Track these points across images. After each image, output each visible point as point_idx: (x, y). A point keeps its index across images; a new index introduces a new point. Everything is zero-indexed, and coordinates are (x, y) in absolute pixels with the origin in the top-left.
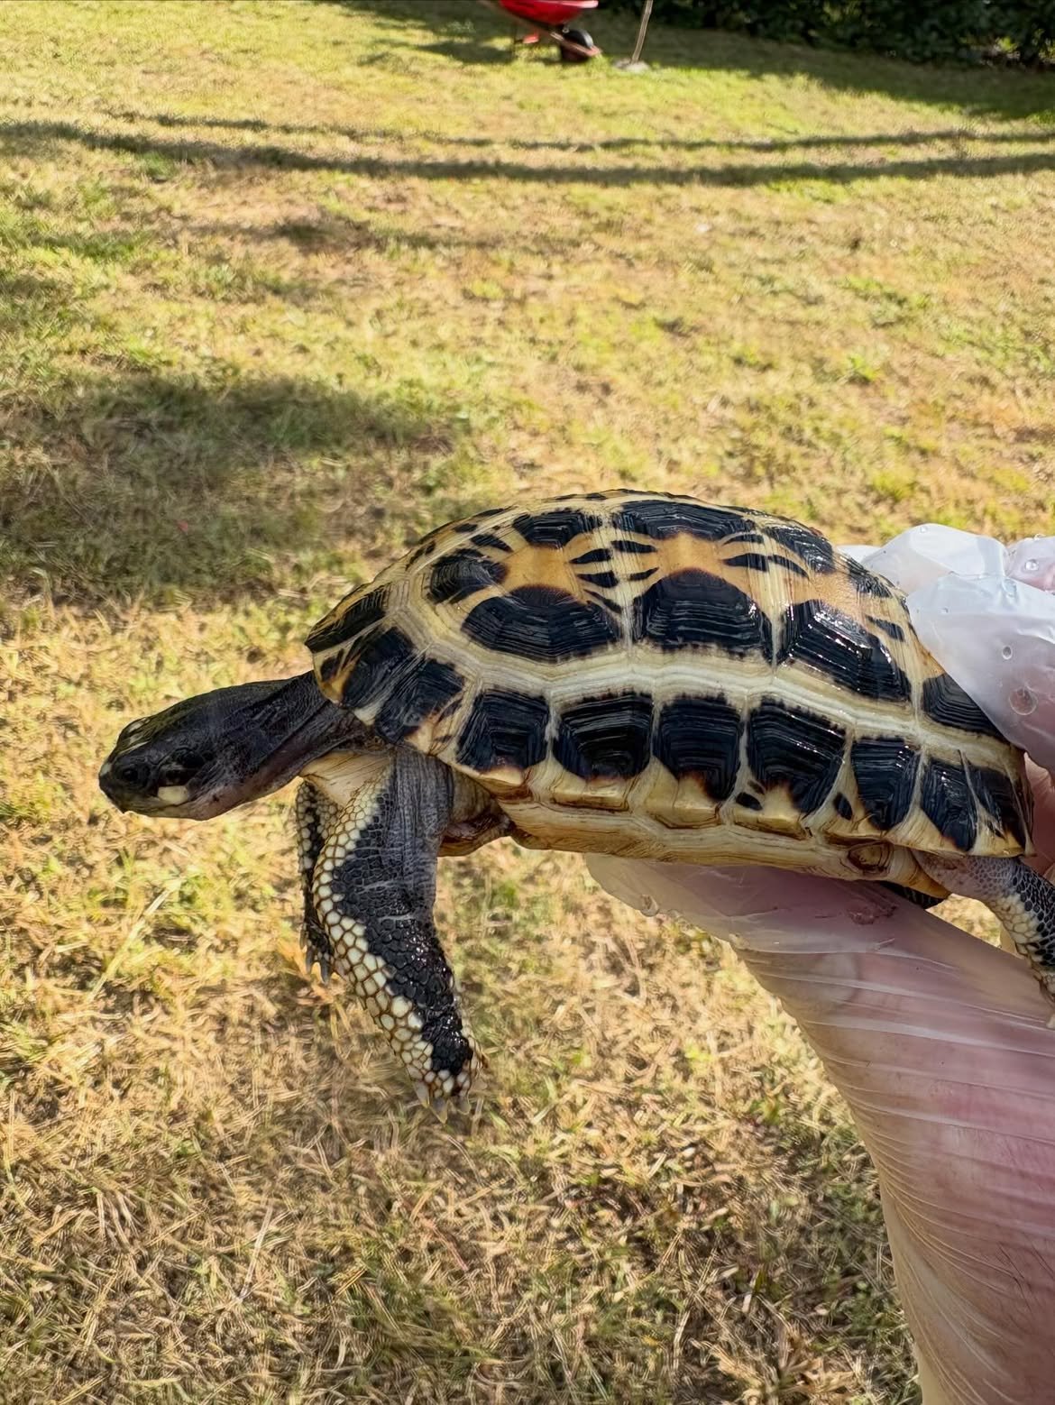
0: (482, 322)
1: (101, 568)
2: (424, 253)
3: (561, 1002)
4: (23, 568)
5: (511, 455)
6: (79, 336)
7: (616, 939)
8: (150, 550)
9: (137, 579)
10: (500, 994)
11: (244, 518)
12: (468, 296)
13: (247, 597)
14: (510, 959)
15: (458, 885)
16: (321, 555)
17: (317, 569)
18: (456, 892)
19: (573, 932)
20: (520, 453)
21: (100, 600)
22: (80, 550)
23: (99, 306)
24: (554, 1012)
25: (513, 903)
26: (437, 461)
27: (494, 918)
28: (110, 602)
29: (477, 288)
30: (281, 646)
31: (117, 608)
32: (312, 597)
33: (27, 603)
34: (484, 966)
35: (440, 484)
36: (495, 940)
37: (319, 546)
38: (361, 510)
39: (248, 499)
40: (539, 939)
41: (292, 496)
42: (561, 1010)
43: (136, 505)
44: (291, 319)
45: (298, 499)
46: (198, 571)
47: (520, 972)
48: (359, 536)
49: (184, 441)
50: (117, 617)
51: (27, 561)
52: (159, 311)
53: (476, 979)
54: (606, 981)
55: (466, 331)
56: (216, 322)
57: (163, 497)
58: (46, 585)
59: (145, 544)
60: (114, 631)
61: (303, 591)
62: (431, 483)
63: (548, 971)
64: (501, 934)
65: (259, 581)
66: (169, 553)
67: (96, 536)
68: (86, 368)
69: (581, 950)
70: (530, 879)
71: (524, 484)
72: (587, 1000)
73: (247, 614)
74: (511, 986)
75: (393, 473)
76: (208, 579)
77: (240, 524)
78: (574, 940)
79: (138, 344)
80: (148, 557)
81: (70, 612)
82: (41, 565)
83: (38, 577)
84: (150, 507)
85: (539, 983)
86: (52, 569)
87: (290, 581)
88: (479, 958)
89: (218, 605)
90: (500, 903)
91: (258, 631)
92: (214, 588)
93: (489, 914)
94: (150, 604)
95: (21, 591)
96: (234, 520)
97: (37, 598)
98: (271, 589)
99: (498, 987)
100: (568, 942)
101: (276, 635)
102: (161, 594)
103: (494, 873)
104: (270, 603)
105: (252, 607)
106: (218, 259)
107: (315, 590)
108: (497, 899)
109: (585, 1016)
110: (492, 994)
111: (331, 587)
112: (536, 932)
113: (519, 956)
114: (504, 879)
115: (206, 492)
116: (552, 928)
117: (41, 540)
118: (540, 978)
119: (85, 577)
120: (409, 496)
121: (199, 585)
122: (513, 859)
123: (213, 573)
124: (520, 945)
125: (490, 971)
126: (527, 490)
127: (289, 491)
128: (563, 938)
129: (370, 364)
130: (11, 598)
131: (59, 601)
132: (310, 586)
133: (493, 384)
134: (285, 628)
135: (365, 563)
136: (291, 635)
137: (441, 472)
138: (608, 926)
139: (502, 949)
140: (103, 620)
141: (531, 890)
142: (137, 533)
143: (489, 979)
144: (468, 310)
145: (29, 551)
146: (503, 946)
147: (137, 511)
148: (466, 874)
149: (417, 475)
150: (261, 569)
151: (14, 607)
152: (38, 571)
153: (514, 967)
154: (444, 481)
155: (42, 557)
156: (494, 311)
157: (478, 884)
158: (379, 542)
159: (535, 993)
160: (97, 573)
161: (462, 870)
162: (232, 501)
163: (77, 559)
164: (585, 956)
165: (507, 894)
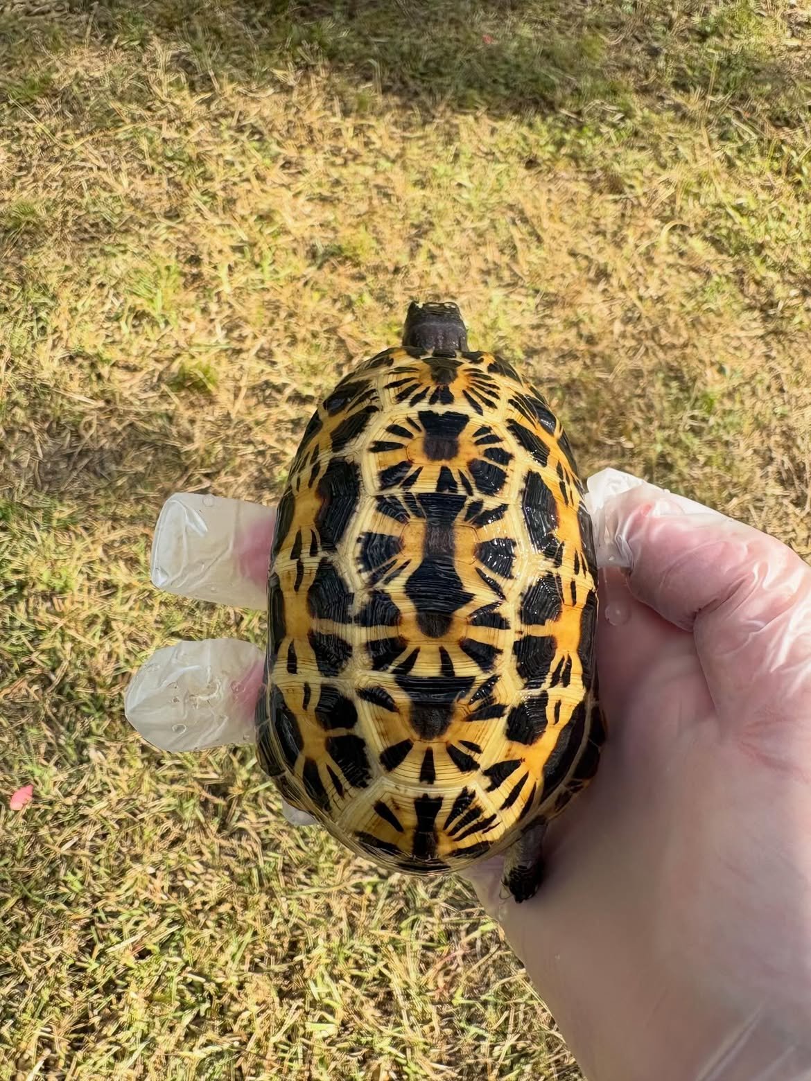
1: (420, 66)
3: (735, 495)
4: (362, 58)
5: (789, 11)
7: (792, 459)
8: (460, 56)
9: (447, 80)
10: (687, 477)
11: (538, 40)
13: (532, 111)
14: (700, 453)
15: (666, 385)
16: (599, 82)
17: (593, 96)
18: (663, 390)
19: (757, 444)
20: (800, 12)
21: (416, 94)
22: (406, 48)
24: (728, 501)
25: (710, 411)
27: (693, 417)
28: (424, 97)
30: (554, 159)
31: (429, 103)
32: (588, 121)
33: (362, 87)
34: (678, 453)
35: (716, 32)
36: (690, 435)
37: (595, 74)
38: (638, 47)
39: (542, 23)
40: (727, 444)
41: (580, 26)
42: (735, 501)
43: (452, 15)
45: (585, 29)
46: (495, 81)
47: (705, 464)
48: (633, 71)
50: (427, 110)
51: (365, 51)
53: (669, 460)
54: (779, 490)
57: (474, 11)
58: (378, 74)
59: (456, 51)
60: (425, 123)
61: (579, 113)
62: (708, 29)
63: (729, 469)
64: (696, 432)
65: (544, 98)
66: (474, 62)
67: (418, 37)
69: (760, 461)
70: (730, 395)
71: (795, 42)
72: (760, 500)
73: (531, 125)
74: (697, 473)
75: (675, 15)
76: (503, 90)
77: (534, 44)
78: (756, 452)
80: (457, 63)
81: (395, 100)
82: (375, 57)
83: (371, 67)
84: (462, 18)
85: (719, 477)
86: (384, 62)
87: (569, 102)
88: (675, 445)
89: (508, 115)
90: (701, 407)
91: (537, 141)
92: (507, 99)
93: (689, 413)
94: (455, 105)
95: (357, 77)
96: (530, 40)
97: (370, 84)
98: (552, 107)
99: (686, 471)
100: (750, 452)
101: (551, 148)
102: (464, 98)
103: (699, 384)
104: (550, 120)
105: (538, 119)
107: (590, 115)
108: (699, 403)
109: (753, 511)
110: (680, 474)
111: (604, 112)
112: (726, 438)
113: (707, 451)
114: (709, 390)
115: (509, 12)
116: (739, 437)
117: (376, 35)
118: (721, 473)
119: (408, 72)
120: (686, 40)
121: (494, 94)
122: (717, 376)
123: (507, 86)
124: (710, 444)
125: (682, 458)
126: (799, 49)
127: (579, 20)
128: (748, 448)
130: (350, 82)
131: (386, 90)
132: (586, 110)
134: (560, 144)
135: (635, 97)
136: (564, 151)
137: (720, 20)
138: (788, 449)
139: (695, 443)
140: (417, 111)
141: (728, 405)
142: (450, 40)
143: (682, 465)
145: (367, 43)
146: (696, 441)
147: (451, 21)
148: (676, 378)
149: (697, 19)
150: (546, 89)
151: (351, 90)
152: (372, 61)
153: (702, 459)
154: (721, 29)
155: (376, 48)
157: (685, 389)
158: (652, 78)
159: (715, 483)
160: (416, 70)
161: (672, 374)
162: (530, 22)
163: (402, 55)
164: (762, 467)
165: (707, 402)
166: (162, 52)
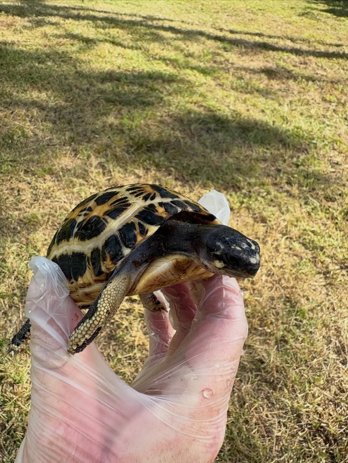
0: (328, 110)
1: (190, 172)
2: (310, 83)
3: (315, 357)
4: (168, 167)
5: (330, 158)
6: (195, 98)
7: (340, 342)
8: (205, 169)
9: (200, 177)
10: (294, 347)
11: (235, 164)
12: (324, 100)
13: (232, 190)
14: (300, 336)
15: (285, 304)
16: (257, 181)
17: (255, 186)
18: (284, 307)
19: (324, 334)
20: (334, 159)
21: (188, 181)
22: (185, 165)
23: (202, 90)
24: (312, 360)
25: (304, 317)
26: (302, 157)
27: (296, 320)
28: (191, 182)
29: (328, 97)
30: (240, 208)
31: (192, 185)
32: (253, 195)
33: (168, 178)
34: (290, 336)
35: (302, 164)
36: (295, 327)
37: (257, 178)
38: (273, 168)
39: (237, 158)
40: (311, 333)
41: (251, 159)
42: (315, 360)
43: (203, 154)
44: (261, 101)
45: (253, 161)
46: (218, 178)
47: (302, 342)
48: (271, 177)
49: (220, 135)
50: (192, 188)
51: (170, 165)
52: (220, 93)
53: (286, 338)
54: (335, 356)
55: (321, 112)
56: (237, 99)
57: (211, 153)
58: (174, 173)
59: (204, 166)
60: (190, 192)
61: (250, 192)
62: (299, 163)
63: (312, 345)
64: (298, 326)
65: (236, 185)
66: (210, 171)
67: (190, 161)
68: (195, 108)
69: (326, 341)
70: (312, 310)
71: (333, 170)
72: (326, 360)
73: (231, 195)
74: (298, 345)
75: (286, 158)
76: (221, 182)
77: (233, 165)
79: (212, 103)
80: (203, 171)
81: (179, 183)
82: (173, 167)
83: (171, 171)
84: (206, 155)
85: (309, 348)
86: (176, 169)
87: (246, 187)
88: (288, 332)
89: (222, 191)
90: (299, 315)
91: (233, 202)
92: (222, 185)
93: (295, 318)
94: (202, 186)
95: (166, 174)
96: (232, 164)
97: (170, 177)
98: (239, 188)
99: (293, 344)
100: (322, 337)
101: (239, 204)
102: (206, 183)
103: (298, 305)
104: (238, 193)
105: (233, 193)
106: (241, 78)
107: (254, 193)
108: (298, 313)
109: (323, 365)
110: (291, 345)
111: (260, 192)
112: (310, 330)
113: (303, 335)
114: (303, 308)
115: (224, 153)
116: (316, 330)
117: (174, 159)
118: (309, 346)
119: (185, 173)
120: (291, 167)
121: (217, 183)
122: (306, 302)
123: (222, 180)
124: (304, 332)
125: (292, 338)
126: (334, 172)
127: (250, 158)
128: (321, 335)
129: (285, 119)
130: (163, 175)
131: (176, 179)
132: (252, 190)
133: (328, 132)
134: (242, 203)
135: (271, 187)
136: (244, 205)
137: (303, 160)
138: (338, 337)
139: (297, 332)
140: (188, 187)
141: (311, 314)
142: (202, 163)
143: (291, 341)
144: (323, 105)
145: (171, 162)
146: (298, 331)
147: (203, 156)
148: (288, 301)
149: (295, 160)
150: (237, 182)
151: (163, 178)
152: (172, 169)
153: (301, 339)
154: (304, 164)
155: (174, 164)
156: (333, 107)
157: (293, 306)
158: (278, 180)
159: (306, 351)
160: (188, 173)
161: (287, 299)
162: (231, 157)
163: (183, 167)
164: (327, 345)
165: (302, 313)
166: (94, 161)
